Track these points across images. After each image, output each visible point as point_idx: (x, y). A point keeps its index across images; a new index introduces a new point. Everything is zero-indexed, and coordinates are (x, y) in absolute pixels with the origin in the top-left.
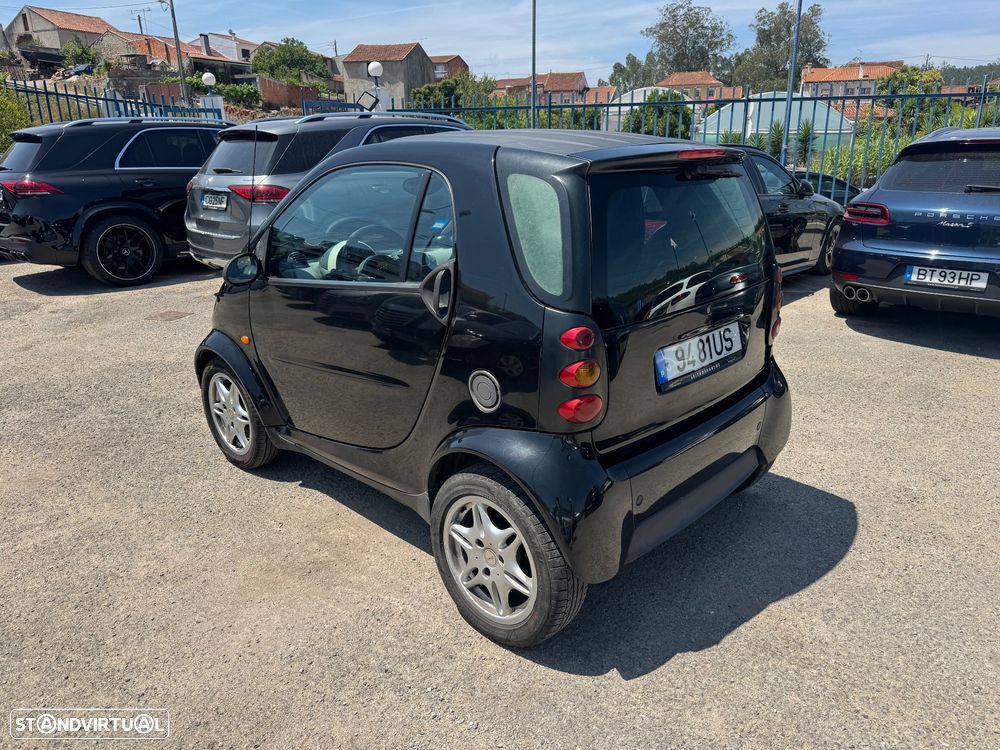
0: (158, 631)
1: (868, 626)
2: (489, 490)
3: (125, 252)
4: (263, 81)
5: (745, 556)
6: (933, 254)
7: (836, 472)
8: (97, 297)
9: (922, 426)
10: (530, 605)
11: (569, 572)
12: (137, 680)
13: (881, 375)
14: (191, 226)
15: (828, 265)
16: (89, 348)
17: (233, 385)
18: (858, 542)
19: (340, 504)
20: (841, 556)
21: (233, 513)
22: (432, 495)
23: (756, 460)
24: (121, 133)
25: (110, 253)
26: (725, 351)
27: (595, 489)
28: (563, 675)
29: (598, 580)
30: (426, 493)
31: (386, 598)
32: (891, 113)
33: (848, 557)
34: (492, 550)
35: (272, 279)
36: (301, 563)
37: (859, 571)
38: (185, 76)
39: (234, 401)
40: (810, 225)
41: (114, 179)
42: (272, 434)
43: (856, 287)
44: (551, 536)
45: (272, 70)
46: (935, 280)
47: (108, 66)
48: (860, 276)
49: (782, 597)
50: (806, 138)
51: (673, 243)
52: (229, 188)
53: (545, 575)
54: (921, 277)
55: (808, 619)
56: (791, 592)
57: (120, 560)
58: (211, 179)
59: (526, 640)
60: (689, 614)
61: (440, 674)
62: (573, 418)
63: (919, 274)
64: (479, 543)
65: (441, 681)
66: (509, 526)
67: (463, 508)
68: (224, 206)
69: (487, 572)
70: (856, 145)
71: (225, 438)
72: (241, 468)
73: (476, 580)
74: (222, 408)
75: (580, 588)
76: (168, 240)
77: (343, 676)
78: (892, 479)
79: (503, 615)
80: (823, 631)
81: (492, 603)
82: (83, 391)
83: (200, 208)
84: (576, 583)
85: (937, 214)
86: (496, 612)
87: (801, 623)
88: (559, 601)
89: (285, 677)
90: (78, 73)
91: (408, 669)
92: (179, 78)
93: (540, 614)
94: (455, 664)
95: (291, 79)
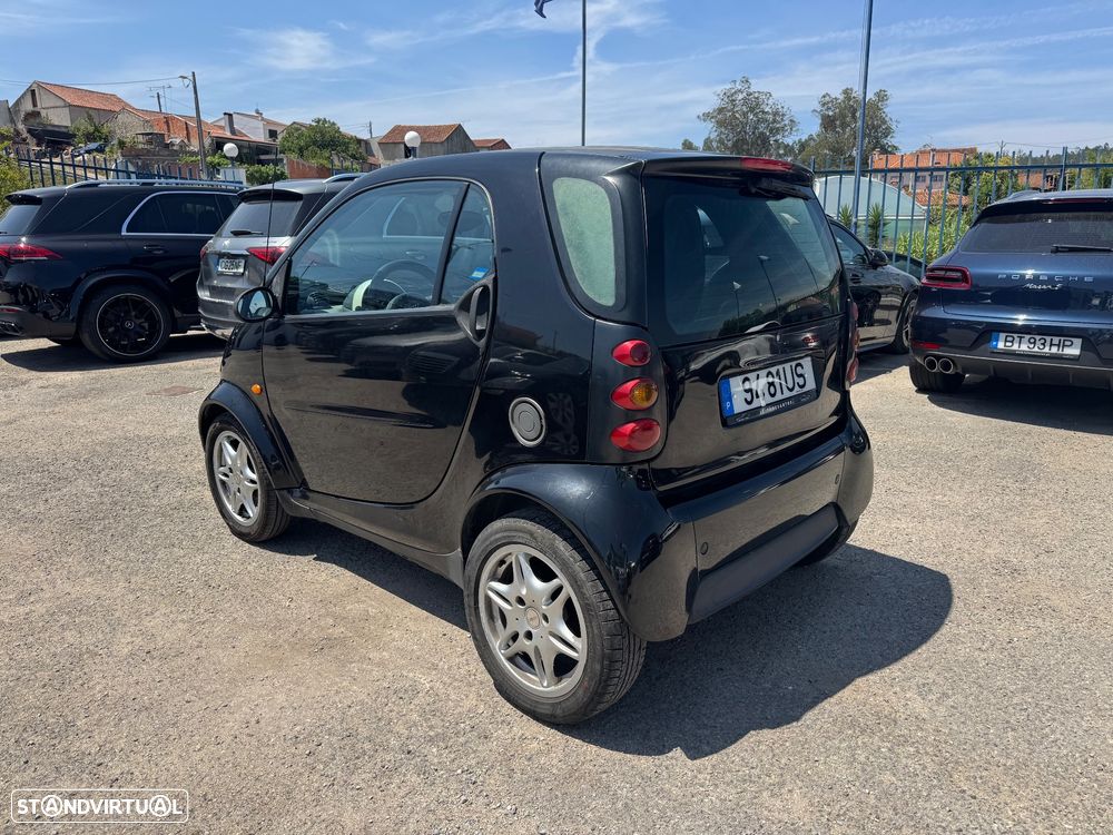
0: (140, 711)
1: (971, 701)
2: (531, 534)
3: (128, 325)
4: (291, 163)
5: (827, 629)
6: (1021, 319)
7: (925, 543)
8: (94, 373)
9: (1018, 498)
10: (578, 671)
11: (625, 627)
12: (110, 764)
13: (970, 449)
14: (204, 295)
15: (906, 343)
16: (81, 422)
17: (242, 443)
18: (953, 614)
19: (360, 578)
20: (936, 629)
21: (235, 587)
22: (466, 552)
23: (836, 521)
24: (131, 197)
25: (111, 326)
26: (797, 388)
27: (653, 536)
28: (618, 755)
29: (658, 638)
30: (459, 549)
31: (411, 675)
32: (965, 200)
33: (944, 630)
34: (535, 609)
35: (288, 317)
36: (314, 640)
37: (957, 644)
38: (206, 156)
39: (241, 463)
40: (885, 300)
41: (119, 244)
42: (282, 497)
43: (938, 358)
44: (604, 584)
45: (301, 151)
46: (1024, 347)
47: (122, 144)
48: (941, 346)
49: (870, 671)
50: (876, 224)
51: (737, 285)
52: (247, 250)
53: (596, 631)
54: (1008, 344)
55: (901, 695)
56: (881, 666)
57: (100, 636)
58: (227, 242)
59: (574, 713)
60: (764, 689)
61: (473, 755)
62: (629, 445)
63: (1006, 341)
64: (521, 601)
65: (473, 762)
66: (555, 576)
67: (502, 562)
68: (241, 270)
69: (529, 635)
70: (930, 232)
71: (230, 507)
72: (247, 542)
73: (515, 647)
74: (228, 472)
75: (637, 649)
76: (177, 313)
77: (357, 758)
78: (988, 551)
79: (548, 687)
80: (918, 706)
81: (536, 675)
82: (70, 464)
83: (214, 273)
84: (632, 642)
85: (1023, 276)
86: (540, 685)
87: (894, 699)
88: (612, 662)
89: (289, 760)
90: (88, 152)
91: (435, 750)
92: (199, 157)
93: (591, 679)
94: (490, 744)
95: (321, 161)
